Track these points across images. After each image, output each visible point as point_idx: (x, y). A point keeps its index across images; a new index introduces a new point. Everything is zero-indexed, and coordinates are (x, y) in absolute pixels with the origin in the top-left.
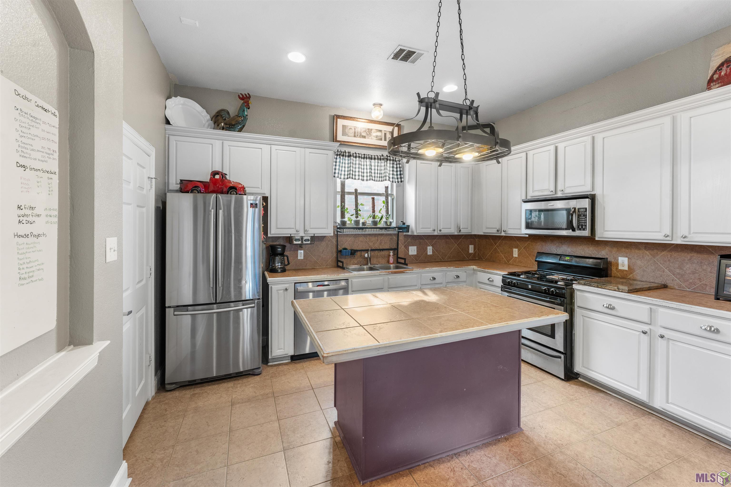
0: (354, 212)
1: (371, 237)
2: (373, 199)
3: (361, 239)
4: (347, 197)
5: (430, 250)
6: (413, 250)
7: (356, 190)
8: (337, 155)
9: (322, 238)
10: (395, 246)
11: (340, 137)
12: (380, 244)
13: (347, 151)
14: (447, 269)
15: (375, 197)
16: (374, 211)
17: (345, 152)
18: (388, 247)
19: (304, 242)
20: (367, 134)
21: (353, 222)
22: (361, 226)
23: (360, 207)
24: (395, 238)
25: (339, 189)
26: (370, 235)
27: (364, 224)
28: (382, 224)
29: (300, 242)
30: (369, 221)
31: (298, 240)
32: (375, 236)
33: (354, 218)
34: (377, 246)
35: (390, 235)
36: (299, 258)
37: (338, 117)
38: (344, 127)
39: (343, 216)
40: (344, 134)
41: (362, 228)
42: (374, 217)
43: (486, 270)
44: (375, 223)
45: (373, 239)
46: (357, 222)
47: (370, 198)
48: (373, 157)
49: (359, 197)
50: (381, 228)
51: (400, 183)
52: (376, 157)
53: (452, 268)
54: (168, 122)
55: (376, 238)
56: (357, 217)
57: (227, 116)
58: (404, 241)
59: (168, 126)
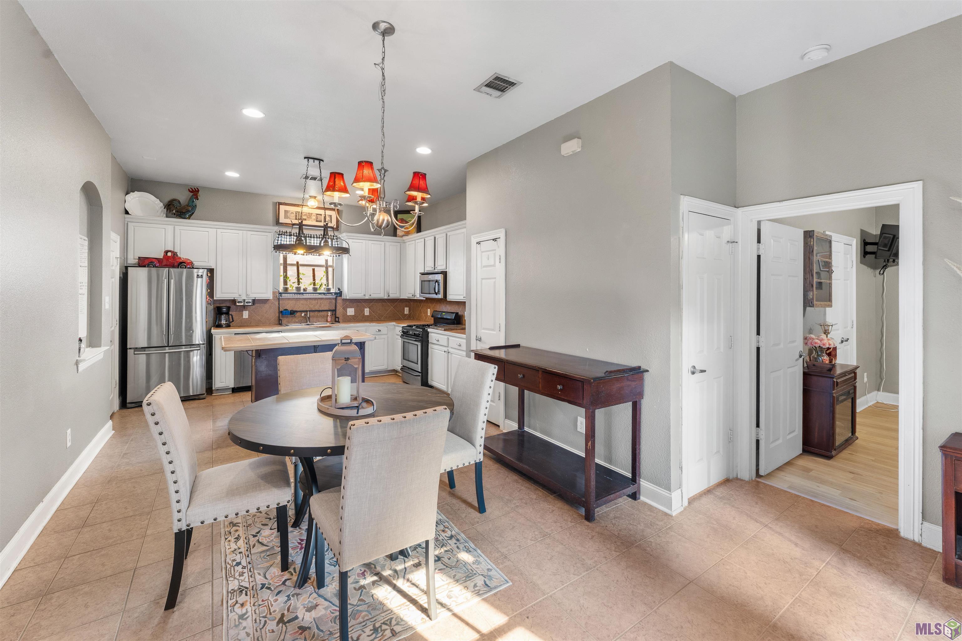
0: (296, 280)
1: (311, 301)
2: (314, 270)
3: (302, 302)
4: (289, 268)
5: (367, 312)
6: (351, 312)
7: (298, 263)
8: (279, 235)
9: (265, 301)
10: (334, 308)
11: (282, 220)
12: (320, 306)
13: (288, 231)
14: (370, 325)
15: (316, 268)
16: (314, 279)
17: (287, 232)
18: (327, 309)
19: (246, 304)
20: (308, 217)
21: (294, 288)
22: (302, 291)
23: (301, 276)
24: (334, 301)
25: (282, 261)
26: (310, 299)
27: (305, 290)
28: (322, 290)
29: (242, 304)
30: (310, 289)
31: (241, 302)
32: (315, 300)
33: (296, 285)
34: (317, 308)
35: (330, 299)
36: (244, 317)
37: (280, 204)
38: (286, 212)
39: (285, 283)
40: (286, 217)
41: (303, 294)
42: (314, 284)
43: (399, 325)
44: (315, 289)
45: (314, 302)
46: (298, 289)
47: (311, 269)
48: (312, 236)
49: (300, 268)
50: (320, 294)
51: (338, 257)
52: (315, 236)
53: (374, 324)
54: (127, 212)
55: (316, 301)
56: (299, 284)
57: (178, 204)
58: (342, 304)
59: (127, 216)
